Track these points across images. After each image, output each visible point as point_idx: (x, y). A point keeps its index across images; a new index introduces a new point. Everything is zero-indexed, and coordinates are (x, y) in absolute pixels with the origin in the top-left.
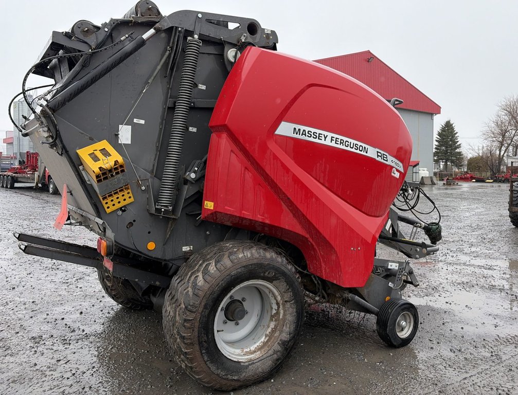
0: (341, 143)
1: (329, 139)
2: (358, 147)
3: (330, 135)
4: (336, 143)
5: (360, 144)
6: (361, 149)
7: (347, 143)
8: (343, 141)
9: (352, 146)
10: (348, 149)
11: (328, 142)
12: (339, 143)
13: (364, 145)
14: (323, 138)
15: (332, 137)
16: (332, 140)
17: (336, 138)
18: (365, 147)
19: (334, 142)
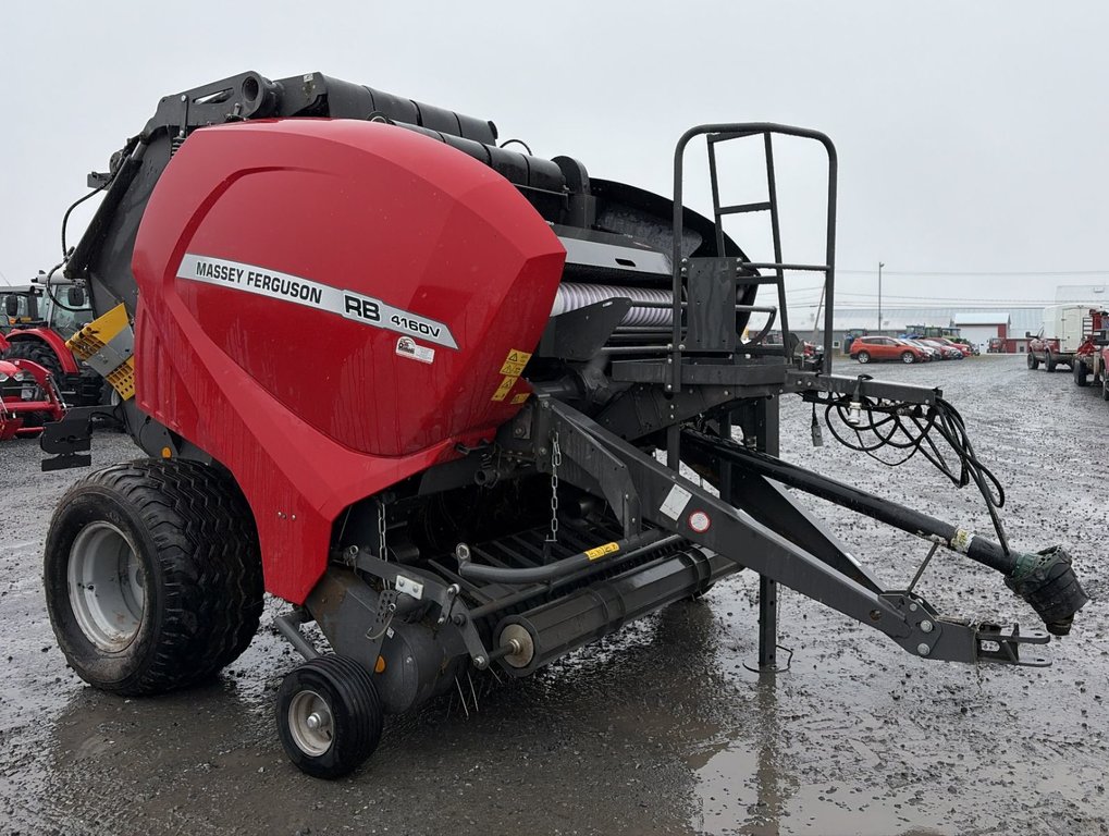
0: (265, 284)
1: (245, 277)
2: (299, 289)
3: (247, 268)
4: (256, 285)
5: (302, 282)
6: (304, 295)
7: (276, 282)
8: (269, 278)
9: (285, 289)
10: (279, 295)
11: (243, 285)
12: (261, 284)
13: (311, 284)
14: (236, 277)
15: (251, 273)
16: (250, 279)
17: (258, 275)
18: (314, 290)
19: (252, 283)
